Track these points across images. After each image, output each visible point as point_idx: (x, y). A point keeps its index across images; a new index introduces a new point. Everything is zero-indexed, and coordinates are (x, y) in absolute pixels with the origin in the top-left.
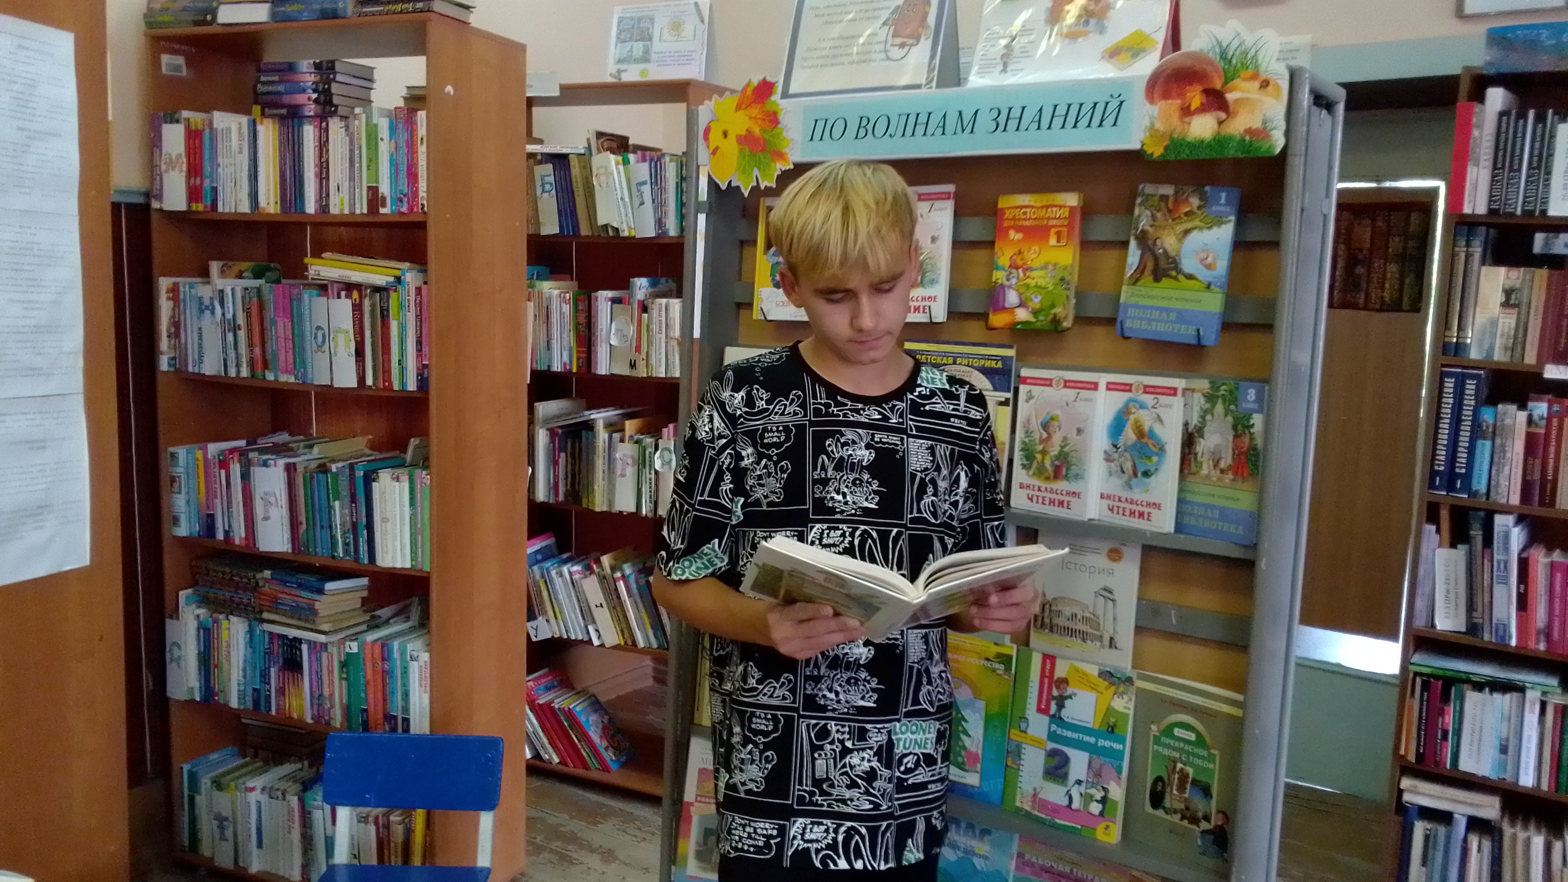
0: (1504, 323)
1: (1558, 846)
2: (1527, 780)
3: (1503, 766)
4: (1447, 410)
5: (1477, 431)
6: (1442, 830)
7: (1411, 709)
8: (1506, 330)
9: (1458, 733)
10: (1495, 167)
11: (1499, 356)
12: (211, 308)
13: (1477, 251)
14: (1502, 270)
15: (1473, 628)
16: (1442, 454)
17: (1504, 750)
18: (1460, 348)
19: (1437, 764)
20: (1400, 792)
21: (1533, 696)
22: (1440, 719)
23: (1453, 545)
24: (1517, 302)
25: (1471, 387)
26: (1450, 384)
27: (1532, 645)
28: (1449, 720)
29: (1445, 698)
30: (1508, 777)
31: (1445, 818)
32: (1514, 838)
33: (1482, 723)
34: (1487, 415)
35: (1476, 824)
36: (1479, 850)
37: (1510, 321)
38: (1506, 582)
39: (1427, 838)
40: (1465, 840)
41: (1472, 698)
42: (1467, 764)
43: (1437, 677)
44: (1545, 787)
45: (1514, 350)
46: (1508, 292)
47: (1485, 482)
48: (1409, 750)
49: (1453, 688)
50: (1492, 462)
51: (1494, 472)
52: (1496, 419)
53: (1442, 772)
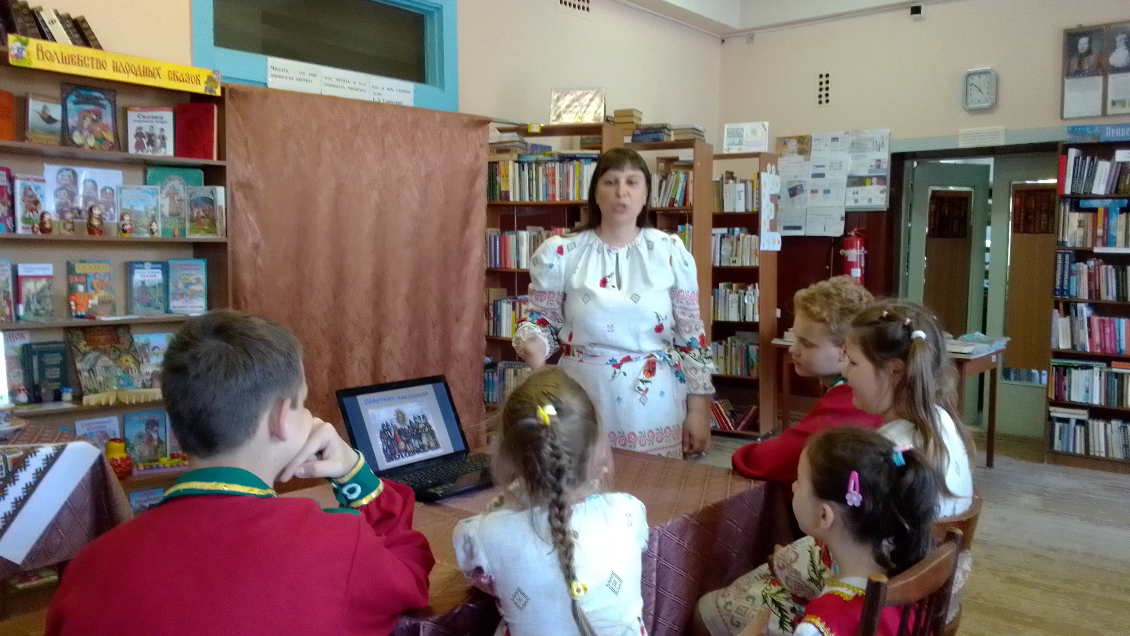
0: (1079, 233)
1: (1109, 426)
2: (1096, 401)
3: (1087, 397)
4: (1059, 266)
5: (1071, 273)
6: (1066, 425)
7: (1052, 379)
8: (1080, 235)
9: (1070, 387)
10: (1073, 177)
11: (1078, 245)
13: (1068, 208)
14: (1077, 214)
15: (1074, 346)
16: (1058, 283)
17: (1087, 391)
18: (1063, 243)
19: (1063, 399)
20: (1050, 412)
21: (1096, 370)
22: (1063, 382)
23: (1065, 317)
24: (1083, 225)
25: (1067, 257)
26: (1060, 257)
27: (1095, 351)
28: (1066, 382)
29: (1065, 374)
30: (1089, 402)
31: (1066, 421)
32: (1093, 424)
34: (1074, 267)
35: (1079, 422)
36: (1080, 431)
37: (1081, 232)
38: (1083, 327)
39: (1060, 428)
40: (1075, 428)
41: (1074, 372)
42: (1074, 399)
43: (1061, 366)
44: (1103, 404)
45: (1083, 242)
46: (1080, 222)
47: (1075, 292)
48: (1052, 396)
49: (1067, 371)
50: (1077, 284)
51: (1078, 288)
52: (1076, 268)
53: (1065, 402)
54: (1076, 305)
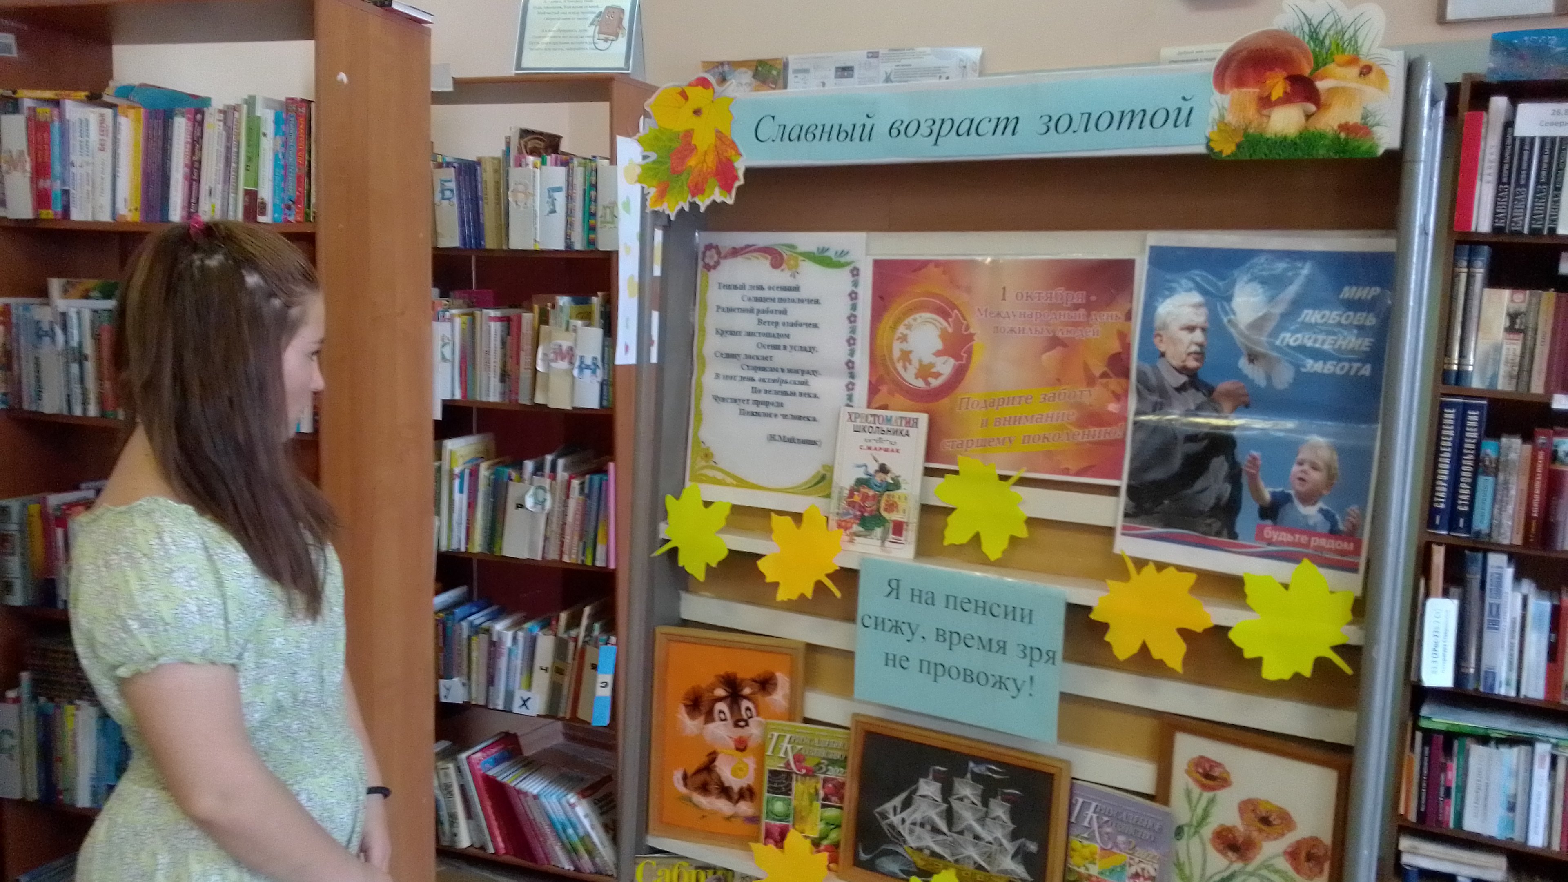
0: (1508, 349)
2: (1537, 840)
3: (1511, 825)
4: (1447, 444)
5: (1479, 466)
7: (1411, 764)
8: (1510, 357)
9: (1462, 790)
10: (1500, 182)
11: (1503, 385)
12: (50, 333)
13: (1480, 272)
14: (1506, 293)
16: (1442, 491)
17: (1512, 808)
18: (1461, 375)
19: (1440, 823)
20: (1398, 854)
21: (1542, 749)
22: (1443, 776)
24: (1523, 327)
25: (1473, 418)
26: (1450, 416)
28: (1452, 776)
29: (1448, 752)
30: (1517, 836)
33: (1488, 778)
34: (1490, 449)
37: (1515, 347)
41: (1478, 753)
42: (1472, 824)
43: (1439, 733)
44: (1556, 846)
45: (1518, 377)
46: (1513, 317)
47: (1486, 521)
48: (1410, 810)
49: (1456, 744)
50: (1494, 500)
51: (1496, 511)
52: (1499, 453)
53: (1444, 831)
54: (1485, 560)
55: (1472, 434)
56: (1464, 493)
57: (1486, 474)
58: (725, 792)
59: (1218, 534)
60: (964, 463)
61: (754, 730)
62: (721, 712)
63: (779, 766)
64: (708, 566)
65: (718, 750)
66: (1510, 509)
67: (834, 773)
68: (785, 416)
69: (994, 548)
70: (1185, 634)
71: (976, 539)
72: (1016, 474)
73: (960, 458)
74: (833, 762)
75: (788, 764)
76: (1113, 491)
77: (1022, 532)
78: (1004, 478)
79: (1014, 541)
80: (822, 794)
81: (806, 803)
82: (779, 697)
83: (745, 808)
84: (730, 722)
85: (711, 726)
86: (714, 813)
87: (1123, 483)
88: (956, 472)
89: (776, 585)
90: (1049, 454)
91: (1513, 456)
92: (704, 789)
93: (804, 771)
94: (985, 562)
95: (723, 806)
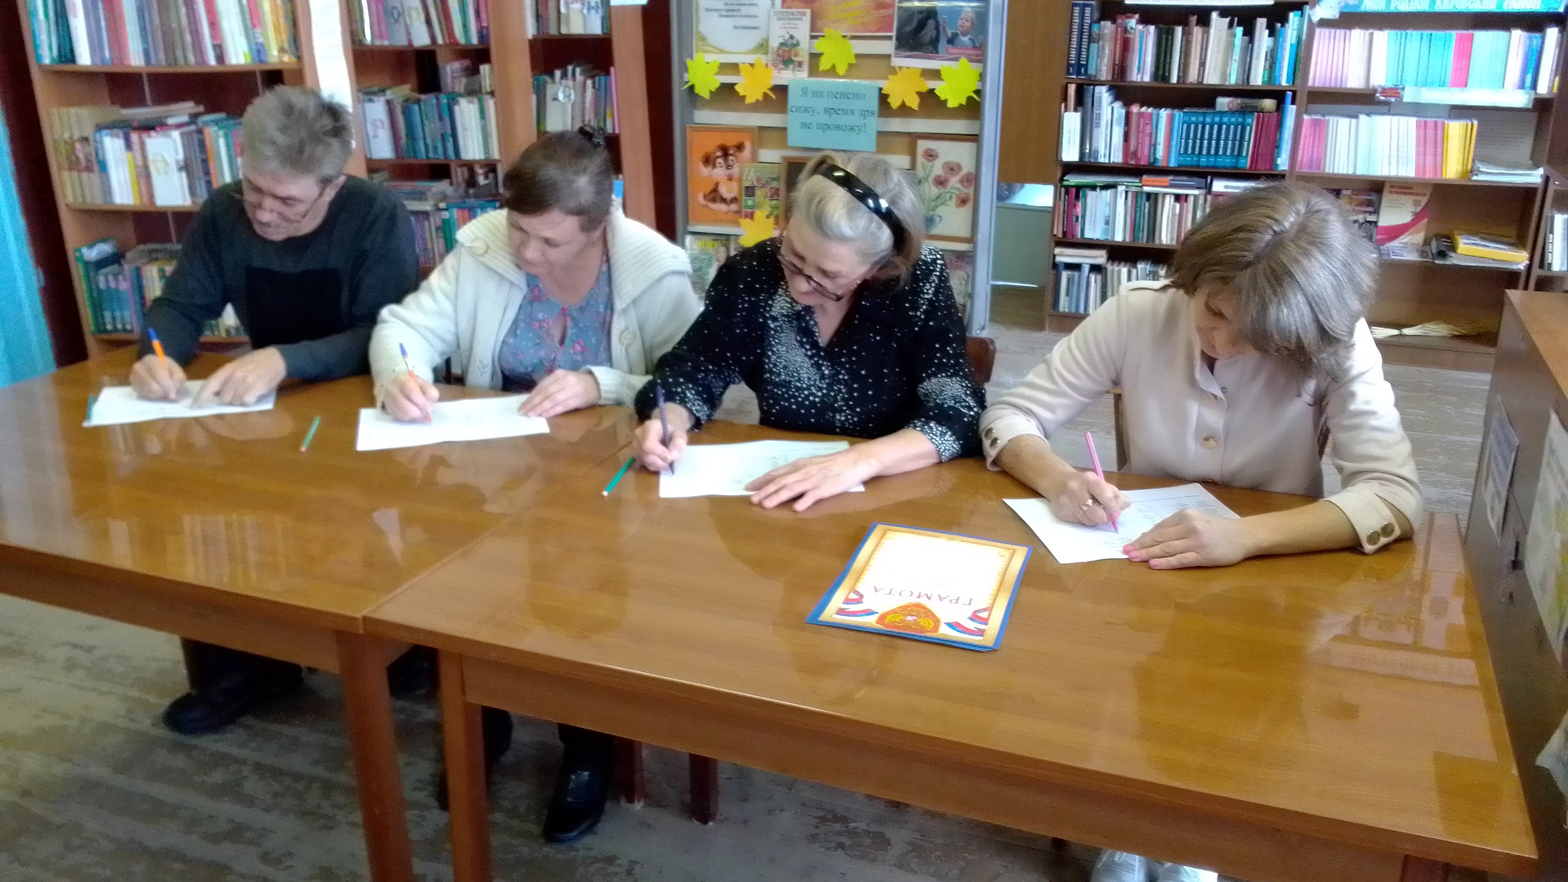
1: (1134, 271)
2: (1119, 237)
3: (1106, 232)
4: (1076, 27)
5: (1091, 38)
6: (1076, 274)
7: (1059, 207)
9: (1084, 216)
15: (1084, 155)
16: (1073, 53)
17: (1107, 223)
19: (1073, 236)
20: (1055, 256)
21: (1121, 189)
22: (1074, 210)
23: (1076, 111)
25: (1088, 12)
26: (1077, 10)
28: (1079, 210)
29: (1077, 197)
30: (1109, 238)
31: (1076, 267)
32: (1113, 271)
33: (1096, 208)
34: (1096, 29)
35: (1096, 269)
36: (1096, 281)
39: (1069, 279)
40: (1088, 277)
41: (1091, 194)
42: (1089, 234)
43: (1073, 186)
44: (1128, 240)
47: (1094, 68)
48: (1058, 232)
49: (1081, 193)
50: (1098, 56)
51: (1099, 62)
52: (1100, 30)
53: (1076, 241)
54: (1094, 90)
55: (1087, 21)
56: (1084, 53)
57: (1094, 42)
58: (724, 200)
59: (932, 53)
60: (827, 32)
61: (736, 170)
62: (720, 163)
63: (748, 184)
64: (711, 92)
65: (719, 181)
66: (1106, 60)
67: (775, 184)
68: (742, 16)
69: (841, 69)
70: (919, 94)
71: (834, 66)
72: (849, 34)
73: (826, 30)
74: (773, 179)
75: (753, 183)
76: (890, 38)
77: (853, 61)
78: (844, 37)
79: (850, 66)
80: (769, 194)
81: (762, 200)
82: (747, 153)
83: (734, 207)
84: (724, 168)
85: (716, 171)
86: (719, 211)
87: (894, 34)
88: (823, 36)
89: (744, 97)
90: (864, 24)
91: (1106, 31)
92: (714, 200)
93: (760, 185)
94: (837, 76)
95: (722, 207)
